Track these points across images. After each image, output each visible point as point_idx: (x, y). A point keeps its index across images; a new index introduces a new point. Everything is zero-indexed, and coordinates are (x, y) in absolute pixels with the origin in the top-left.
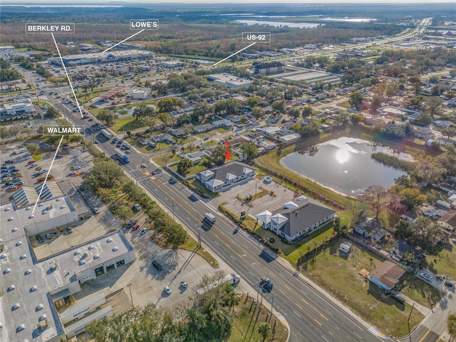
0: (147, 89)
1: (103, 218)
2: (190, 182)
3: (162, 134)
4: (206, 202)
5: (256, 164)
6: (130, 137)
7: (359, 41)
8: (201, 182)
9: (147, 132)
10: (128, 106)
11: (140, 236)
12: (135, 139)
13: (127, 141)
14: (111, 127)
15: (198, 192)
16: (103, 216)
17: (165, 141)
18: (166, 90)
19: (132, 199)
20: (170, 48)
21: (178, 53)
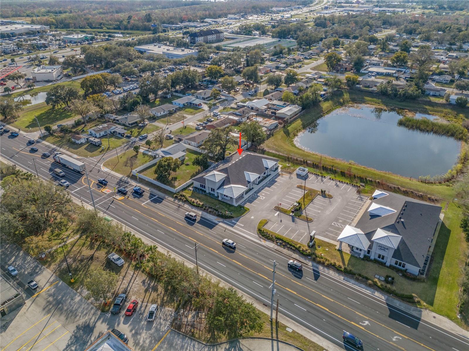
0: (54, 67)
1: (51, 299)
2: (187, 194)
3: (106, 125)
4: (233, 226)
5: (268, 152)
6: (52, 135)
7: (280, 11)
8: (205, 192)
9: (78, 124)
10: (32, 91)
11: (149, 328)
12: (62, 137)
13: (48, 141)
14: (13, 122)
15: (210, 210)
16: (50, 295)
17: (113, 134)
18: (83, 66)
19: (98, 243)
20: (67, 21)
21: (79, 26)
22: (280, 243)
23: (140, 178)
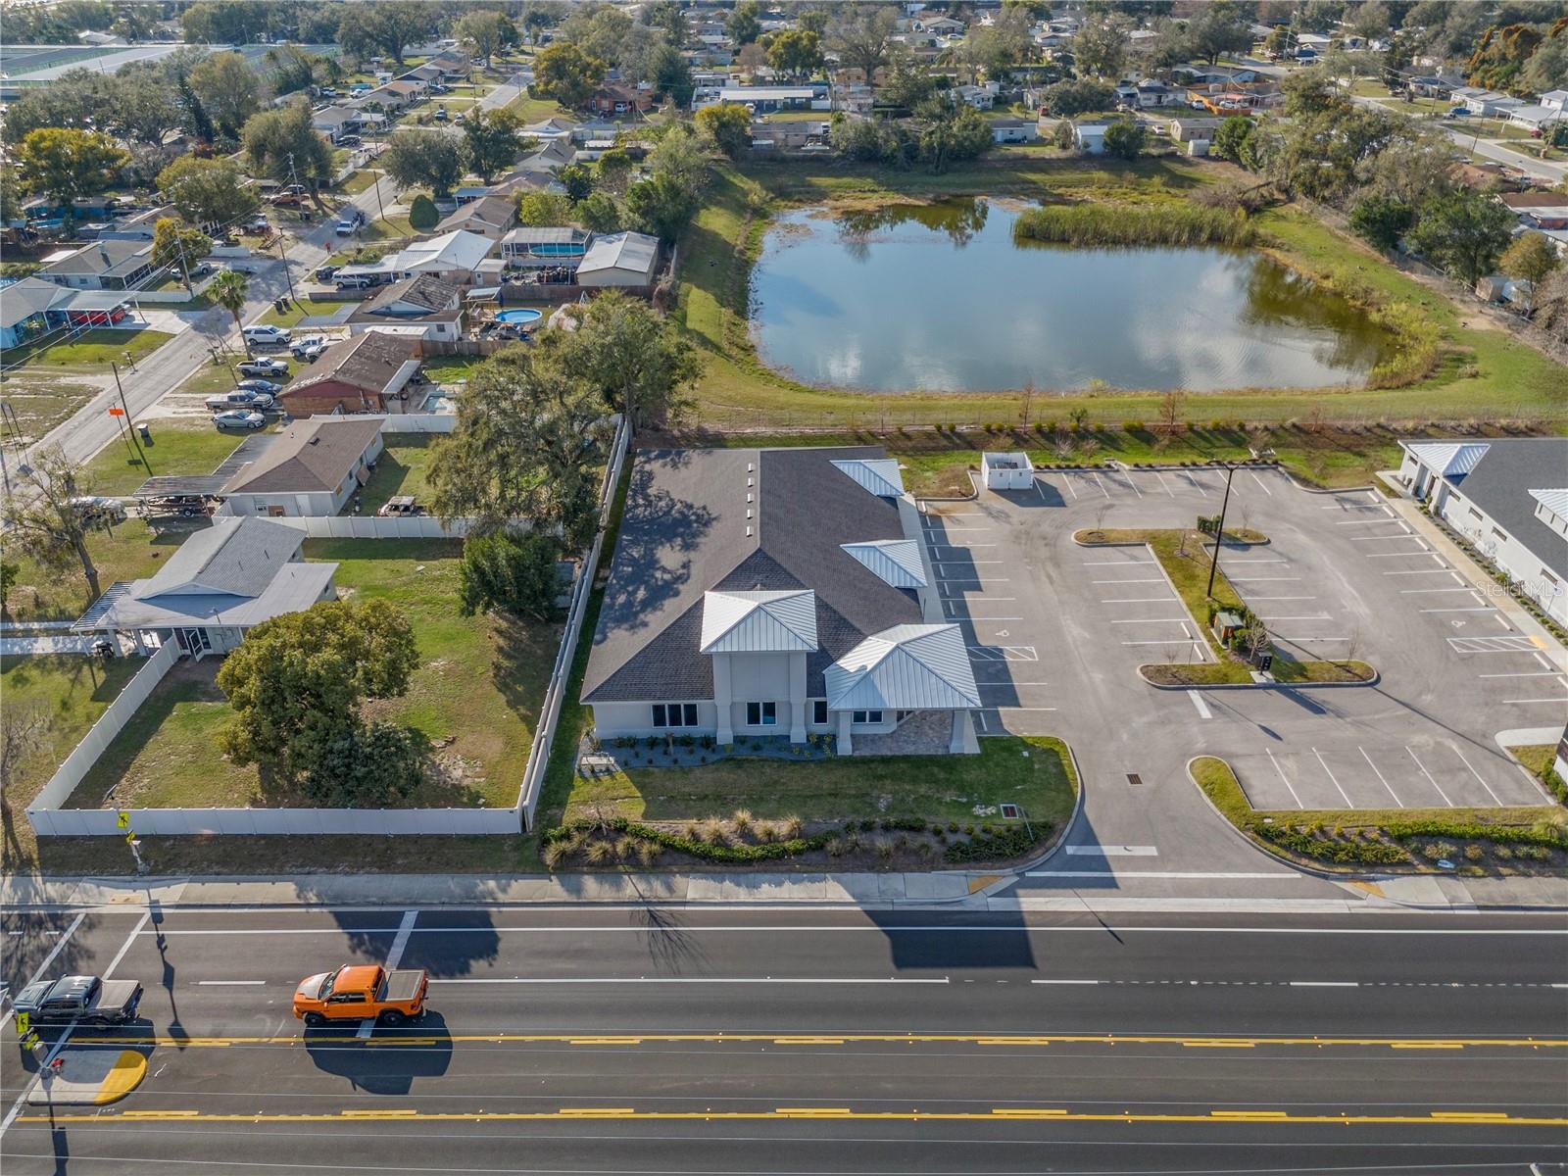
2: (616, 805)
22: (1451, 857)
23: (147, 839)
